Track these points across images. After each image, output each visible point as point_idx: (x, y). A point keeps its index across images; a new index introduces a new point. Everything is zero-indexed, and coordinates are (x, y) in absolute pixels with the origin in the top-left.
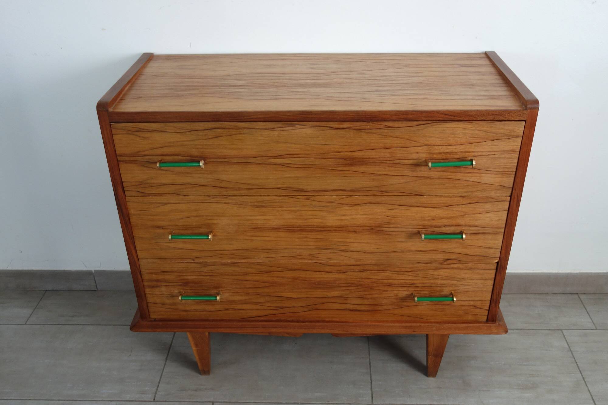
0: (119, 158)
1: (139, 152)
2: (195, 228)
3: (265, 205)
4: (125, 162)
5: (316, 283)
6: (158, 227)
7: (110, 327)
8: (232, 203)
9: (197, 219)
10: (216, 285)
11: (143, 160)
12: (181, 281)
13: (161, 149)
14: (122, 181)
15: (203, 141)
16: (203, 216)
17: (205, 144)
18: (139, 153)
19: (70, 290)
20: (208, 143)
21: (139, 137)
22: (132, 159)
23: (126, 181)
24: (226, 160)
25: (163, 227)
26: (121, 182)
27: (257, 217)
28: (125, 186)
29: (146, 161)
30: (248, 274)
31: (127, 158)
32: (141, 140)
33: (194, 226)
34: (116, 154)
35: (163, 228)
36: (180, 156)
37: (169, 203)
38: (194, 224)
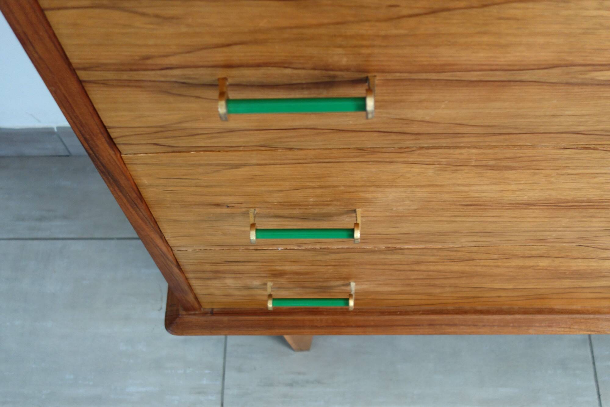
0: (82, 75)
1: (147, 58)
2: (311, 205)
3: (516, 164)
4: (105, 83)
5: (567, 273)
6: (215, 205)
7: (113, 242)
8: (425, 161)
9: (319, 191)
10: (344, 276)
11: (163, 79)
12: (270, 272)
13: (226, 49)
14: (104, 127)
15: (378, 24)
16: (339, 186)
17: (382, 33)
18: (149, 62)
19: (21, 157)
20: (394, 32)
21: (143, 14)
22: (125, 76)
23: (116, 125)
24: (443, 76)
25: (229, 205)
26: (103, 130)
27: (484, 188)
28: (113, 135)
29: (176, 82)
30: (423, 262)
31: (110, 75)
32: (151, 24)
33: (311, 203)
34: (69, 64)
35: (228, 207)
36: (290, 68)
37: (245, 165)
38: (312, 199)
